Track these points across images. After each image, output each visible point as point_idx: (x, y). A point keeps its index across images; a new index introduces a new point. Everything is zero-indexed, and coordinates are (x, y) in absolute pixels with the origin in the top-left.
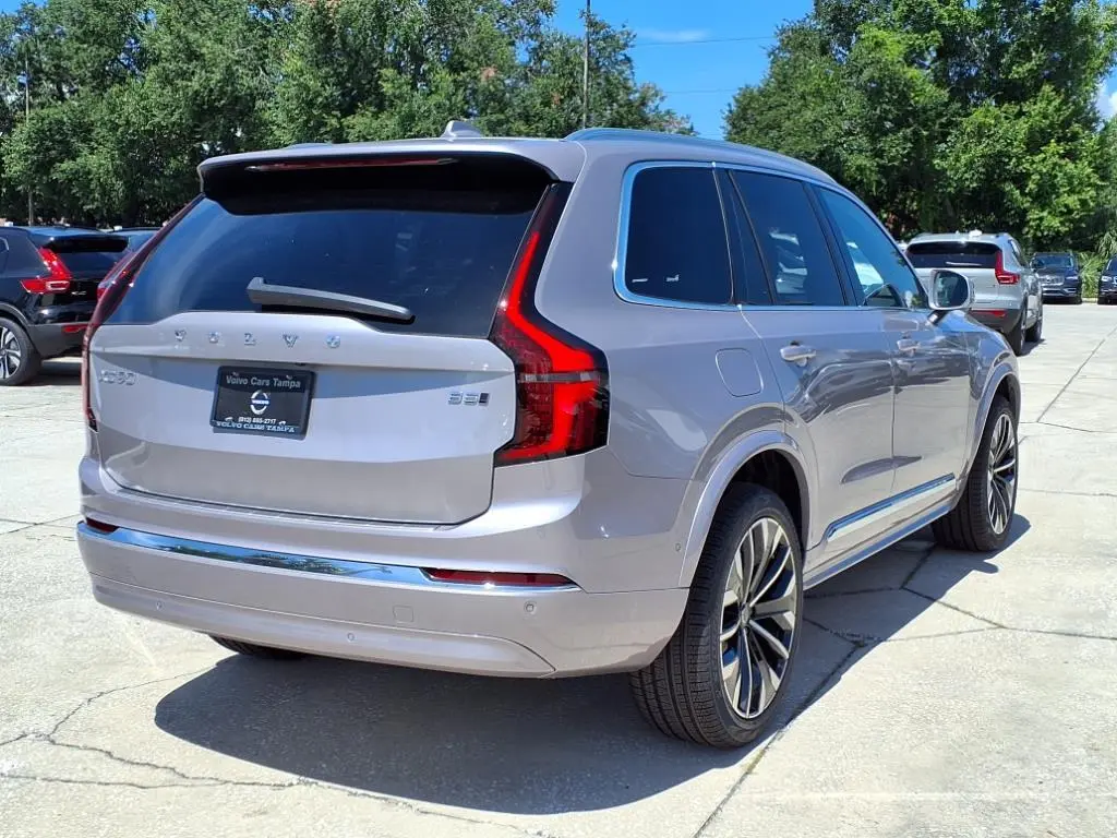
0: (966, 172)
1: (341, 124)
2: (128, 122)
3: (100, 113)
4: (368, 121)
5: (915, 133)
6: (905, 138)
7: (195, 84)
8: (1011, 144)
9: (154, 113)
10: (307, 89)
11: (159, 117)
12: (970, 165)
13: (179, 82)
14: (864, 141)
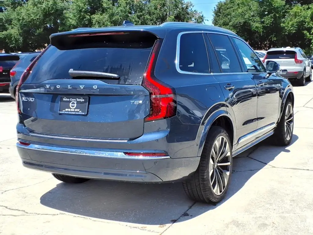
0: (291, 27)
1: (90, 17)
2: (23, 18)
3: (14, 16)
4: (99, 16)
5: (275, 15)
6: (271, 17)
7: (44, 6)
8: (306, 18)
9: (32, 15)
10: (79, 6)
11: (33, 16)
12: (292, 25)
13: (39, 5)
14: (258, 18)
